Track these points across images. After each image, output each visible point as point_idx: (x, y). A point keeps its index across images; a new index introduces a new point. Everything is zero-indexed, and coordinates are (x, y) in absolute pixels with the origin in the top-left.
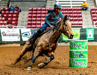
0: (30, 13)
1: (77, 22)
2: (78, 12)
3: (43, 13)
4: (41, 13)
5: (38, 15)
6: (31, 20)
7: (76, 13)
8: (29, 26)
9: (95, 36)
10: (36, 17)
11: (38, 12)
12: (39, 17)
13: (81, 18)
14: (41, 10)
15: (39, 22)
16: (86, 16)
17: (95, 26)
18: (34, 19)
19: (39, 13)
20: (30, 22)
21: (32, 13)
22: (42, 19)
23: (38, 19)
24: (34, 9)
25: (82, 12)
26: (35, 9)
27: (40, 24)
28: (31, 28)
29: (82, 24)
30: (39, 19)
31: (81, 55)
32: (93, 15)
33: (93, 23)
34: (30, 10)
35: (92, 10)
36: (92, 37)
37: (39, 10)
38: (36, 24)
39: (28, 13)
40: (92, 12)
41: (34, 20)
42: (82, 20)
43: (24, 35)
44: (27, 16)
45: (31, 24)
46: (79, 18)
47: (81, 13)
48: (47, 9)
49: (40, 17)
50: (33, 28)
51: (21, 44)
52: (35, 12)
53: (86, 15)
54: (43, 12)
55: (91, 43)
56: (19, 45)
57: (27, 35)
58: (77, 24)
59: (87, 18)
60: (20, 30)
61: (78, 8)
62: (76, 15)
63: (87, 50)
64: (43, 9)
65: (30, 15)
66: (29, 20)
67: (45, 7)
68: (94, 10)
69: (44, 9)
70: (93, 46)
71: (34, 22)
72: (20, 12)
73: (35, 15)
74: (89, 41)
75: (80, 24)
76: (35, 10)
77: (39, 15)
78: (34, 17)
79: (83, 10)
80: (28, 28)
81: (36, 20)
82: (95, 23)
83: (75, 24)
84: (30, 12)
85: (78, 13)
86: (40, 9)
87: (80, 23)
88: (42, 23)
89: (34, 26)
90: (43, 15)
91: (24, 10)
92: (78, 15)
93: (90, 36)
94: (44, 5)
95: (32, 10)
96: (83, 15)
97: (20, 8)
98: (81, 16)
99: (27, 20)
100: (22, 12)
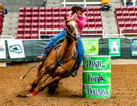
0: (21, 16)
1: (93, 29)
2: (95, 13)
3: (41, 16)
4: (38, 15)
5: (34, 18)
6: (23, 27)
7: (92, 15)
8: (20, 35)
9: (122, 50)
10: (30, 21)
11: (34, 13)
12: (35, 21)
13: (100, 23)
14: (38, 11)
15: (35, 29)
16: (108, 19)
17: (121, 34)
18: (28, 24)
19: (35, 16)
20: (21, 30)
21: (24, 16)
22: (40, 24)
23: (33, 24)
24: (27, 8)
25: (102, 12)
26: (29, 8)
27: (37, 32)
28: (23, 38)
29: (101, 32)
30: (35, 24)
31: (101, 79)
32: (119, 17)
33: (119, 30)
34: (21, 11)
35: (117, 10)
36: (118, 52)
37: (35, 11)
38: (30, 32)
39: (18, 15)
40: (118, 12)
41: (27, 27)
42: (101, 26)
43: (11, 49)
44: (17, 20)
45: (22, 32)
46: (97, 23)
47: (100, 15)
48: (47, 8)
49: (37, 21)
50: (26, 38)
51: (7, 64)
52: (29, 13)
53: (108, 17)
54: (41, 13)
55: (115, 60)
56: (4, 65)
57: (16, 49)
58: (95, 32)
59: (109, 23)
60: (6, 41)
61: (95, 7)
62: (92, 17)
63: (109, 71)
64: (40, 8)
65: (21, 18)
66: (20, 27)
67: (44, 6)
68: (119, 9)
69: (43, 8)
70: (119, 65)
71: (28, 29)
72: (6, 13)
73: (28, 18)
74: (112, 58)
75: (98, 32)
76: (28, 11)
77: (36, 18)
78: (28, 21)
79: (103, 9)
80: (18, 38)
81: (30, 27)
82: (121, 29)
83: (91, 32)
84: (22, 13)
85: (96, 15)
86: (36, 8)
87: (98, 29)
88: (40, 31)
89: (27, 35)
90: (40, 18)
91: (12, 11)
92: (96, 17)
93: (115, 50)
94: (42, 3)
95: (24, 11)
96: (103, 18)
97: (5, 7)
98: (100, 20)
99: (17, 25)
100: (9, 13)
